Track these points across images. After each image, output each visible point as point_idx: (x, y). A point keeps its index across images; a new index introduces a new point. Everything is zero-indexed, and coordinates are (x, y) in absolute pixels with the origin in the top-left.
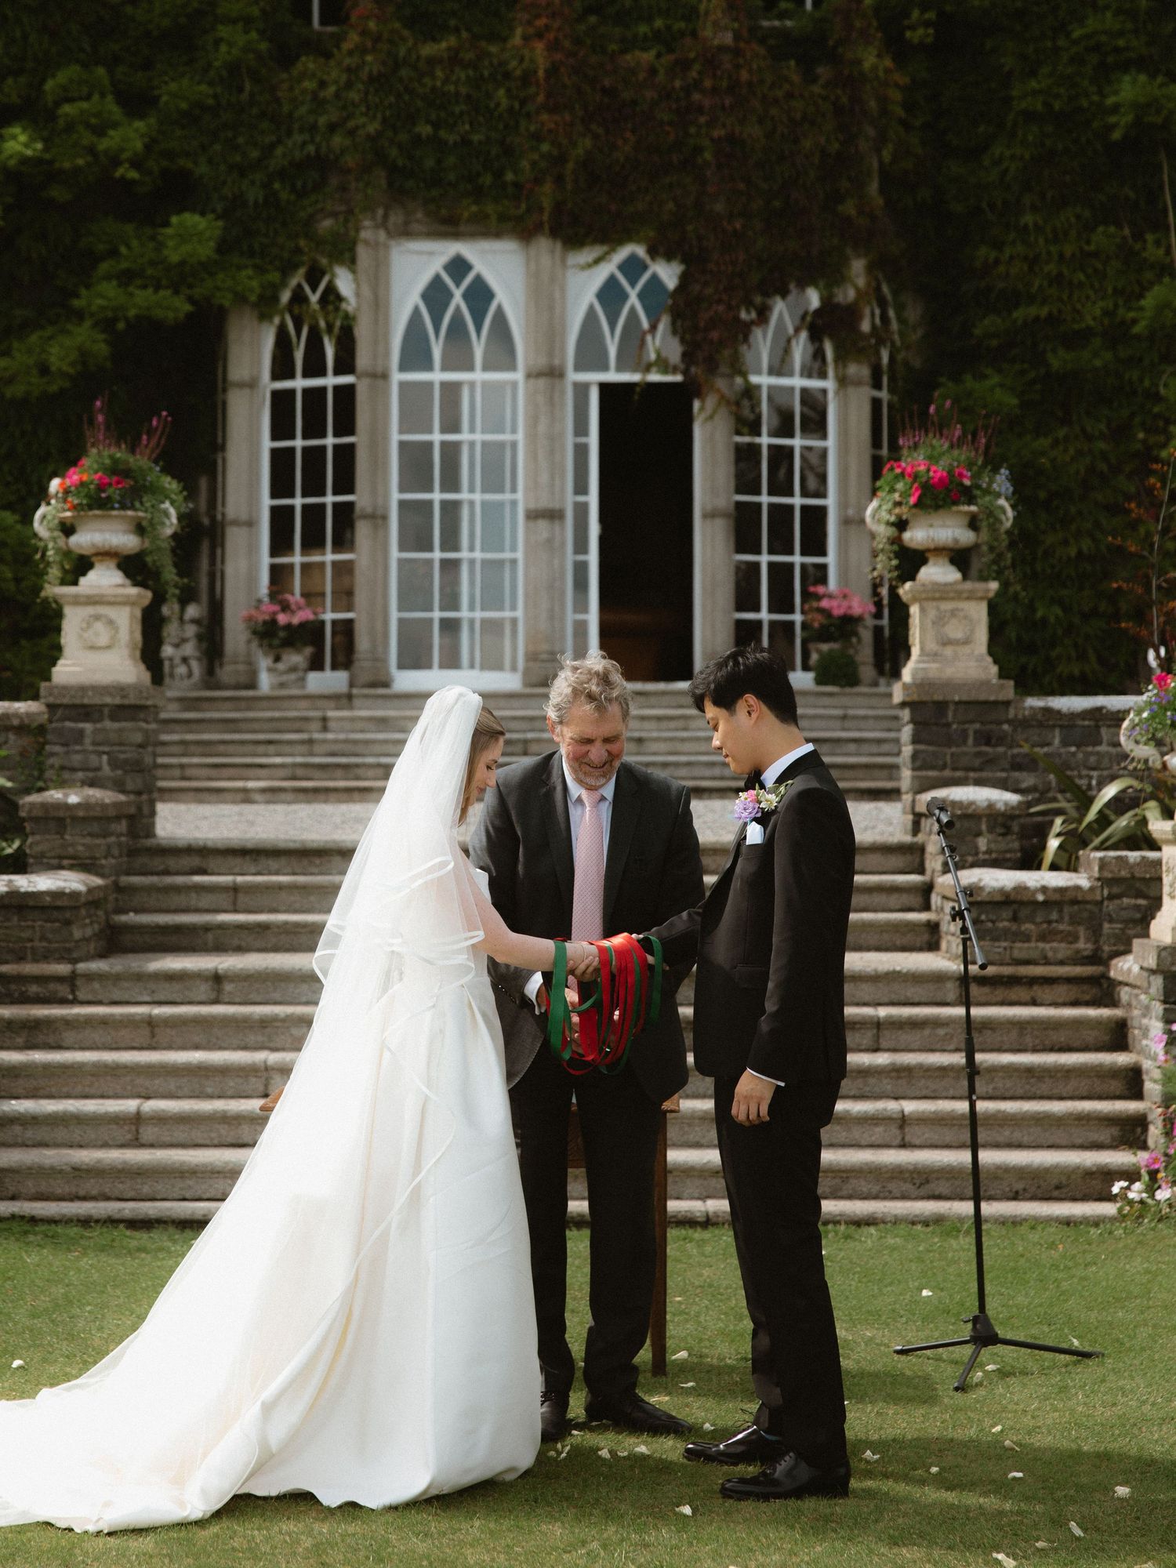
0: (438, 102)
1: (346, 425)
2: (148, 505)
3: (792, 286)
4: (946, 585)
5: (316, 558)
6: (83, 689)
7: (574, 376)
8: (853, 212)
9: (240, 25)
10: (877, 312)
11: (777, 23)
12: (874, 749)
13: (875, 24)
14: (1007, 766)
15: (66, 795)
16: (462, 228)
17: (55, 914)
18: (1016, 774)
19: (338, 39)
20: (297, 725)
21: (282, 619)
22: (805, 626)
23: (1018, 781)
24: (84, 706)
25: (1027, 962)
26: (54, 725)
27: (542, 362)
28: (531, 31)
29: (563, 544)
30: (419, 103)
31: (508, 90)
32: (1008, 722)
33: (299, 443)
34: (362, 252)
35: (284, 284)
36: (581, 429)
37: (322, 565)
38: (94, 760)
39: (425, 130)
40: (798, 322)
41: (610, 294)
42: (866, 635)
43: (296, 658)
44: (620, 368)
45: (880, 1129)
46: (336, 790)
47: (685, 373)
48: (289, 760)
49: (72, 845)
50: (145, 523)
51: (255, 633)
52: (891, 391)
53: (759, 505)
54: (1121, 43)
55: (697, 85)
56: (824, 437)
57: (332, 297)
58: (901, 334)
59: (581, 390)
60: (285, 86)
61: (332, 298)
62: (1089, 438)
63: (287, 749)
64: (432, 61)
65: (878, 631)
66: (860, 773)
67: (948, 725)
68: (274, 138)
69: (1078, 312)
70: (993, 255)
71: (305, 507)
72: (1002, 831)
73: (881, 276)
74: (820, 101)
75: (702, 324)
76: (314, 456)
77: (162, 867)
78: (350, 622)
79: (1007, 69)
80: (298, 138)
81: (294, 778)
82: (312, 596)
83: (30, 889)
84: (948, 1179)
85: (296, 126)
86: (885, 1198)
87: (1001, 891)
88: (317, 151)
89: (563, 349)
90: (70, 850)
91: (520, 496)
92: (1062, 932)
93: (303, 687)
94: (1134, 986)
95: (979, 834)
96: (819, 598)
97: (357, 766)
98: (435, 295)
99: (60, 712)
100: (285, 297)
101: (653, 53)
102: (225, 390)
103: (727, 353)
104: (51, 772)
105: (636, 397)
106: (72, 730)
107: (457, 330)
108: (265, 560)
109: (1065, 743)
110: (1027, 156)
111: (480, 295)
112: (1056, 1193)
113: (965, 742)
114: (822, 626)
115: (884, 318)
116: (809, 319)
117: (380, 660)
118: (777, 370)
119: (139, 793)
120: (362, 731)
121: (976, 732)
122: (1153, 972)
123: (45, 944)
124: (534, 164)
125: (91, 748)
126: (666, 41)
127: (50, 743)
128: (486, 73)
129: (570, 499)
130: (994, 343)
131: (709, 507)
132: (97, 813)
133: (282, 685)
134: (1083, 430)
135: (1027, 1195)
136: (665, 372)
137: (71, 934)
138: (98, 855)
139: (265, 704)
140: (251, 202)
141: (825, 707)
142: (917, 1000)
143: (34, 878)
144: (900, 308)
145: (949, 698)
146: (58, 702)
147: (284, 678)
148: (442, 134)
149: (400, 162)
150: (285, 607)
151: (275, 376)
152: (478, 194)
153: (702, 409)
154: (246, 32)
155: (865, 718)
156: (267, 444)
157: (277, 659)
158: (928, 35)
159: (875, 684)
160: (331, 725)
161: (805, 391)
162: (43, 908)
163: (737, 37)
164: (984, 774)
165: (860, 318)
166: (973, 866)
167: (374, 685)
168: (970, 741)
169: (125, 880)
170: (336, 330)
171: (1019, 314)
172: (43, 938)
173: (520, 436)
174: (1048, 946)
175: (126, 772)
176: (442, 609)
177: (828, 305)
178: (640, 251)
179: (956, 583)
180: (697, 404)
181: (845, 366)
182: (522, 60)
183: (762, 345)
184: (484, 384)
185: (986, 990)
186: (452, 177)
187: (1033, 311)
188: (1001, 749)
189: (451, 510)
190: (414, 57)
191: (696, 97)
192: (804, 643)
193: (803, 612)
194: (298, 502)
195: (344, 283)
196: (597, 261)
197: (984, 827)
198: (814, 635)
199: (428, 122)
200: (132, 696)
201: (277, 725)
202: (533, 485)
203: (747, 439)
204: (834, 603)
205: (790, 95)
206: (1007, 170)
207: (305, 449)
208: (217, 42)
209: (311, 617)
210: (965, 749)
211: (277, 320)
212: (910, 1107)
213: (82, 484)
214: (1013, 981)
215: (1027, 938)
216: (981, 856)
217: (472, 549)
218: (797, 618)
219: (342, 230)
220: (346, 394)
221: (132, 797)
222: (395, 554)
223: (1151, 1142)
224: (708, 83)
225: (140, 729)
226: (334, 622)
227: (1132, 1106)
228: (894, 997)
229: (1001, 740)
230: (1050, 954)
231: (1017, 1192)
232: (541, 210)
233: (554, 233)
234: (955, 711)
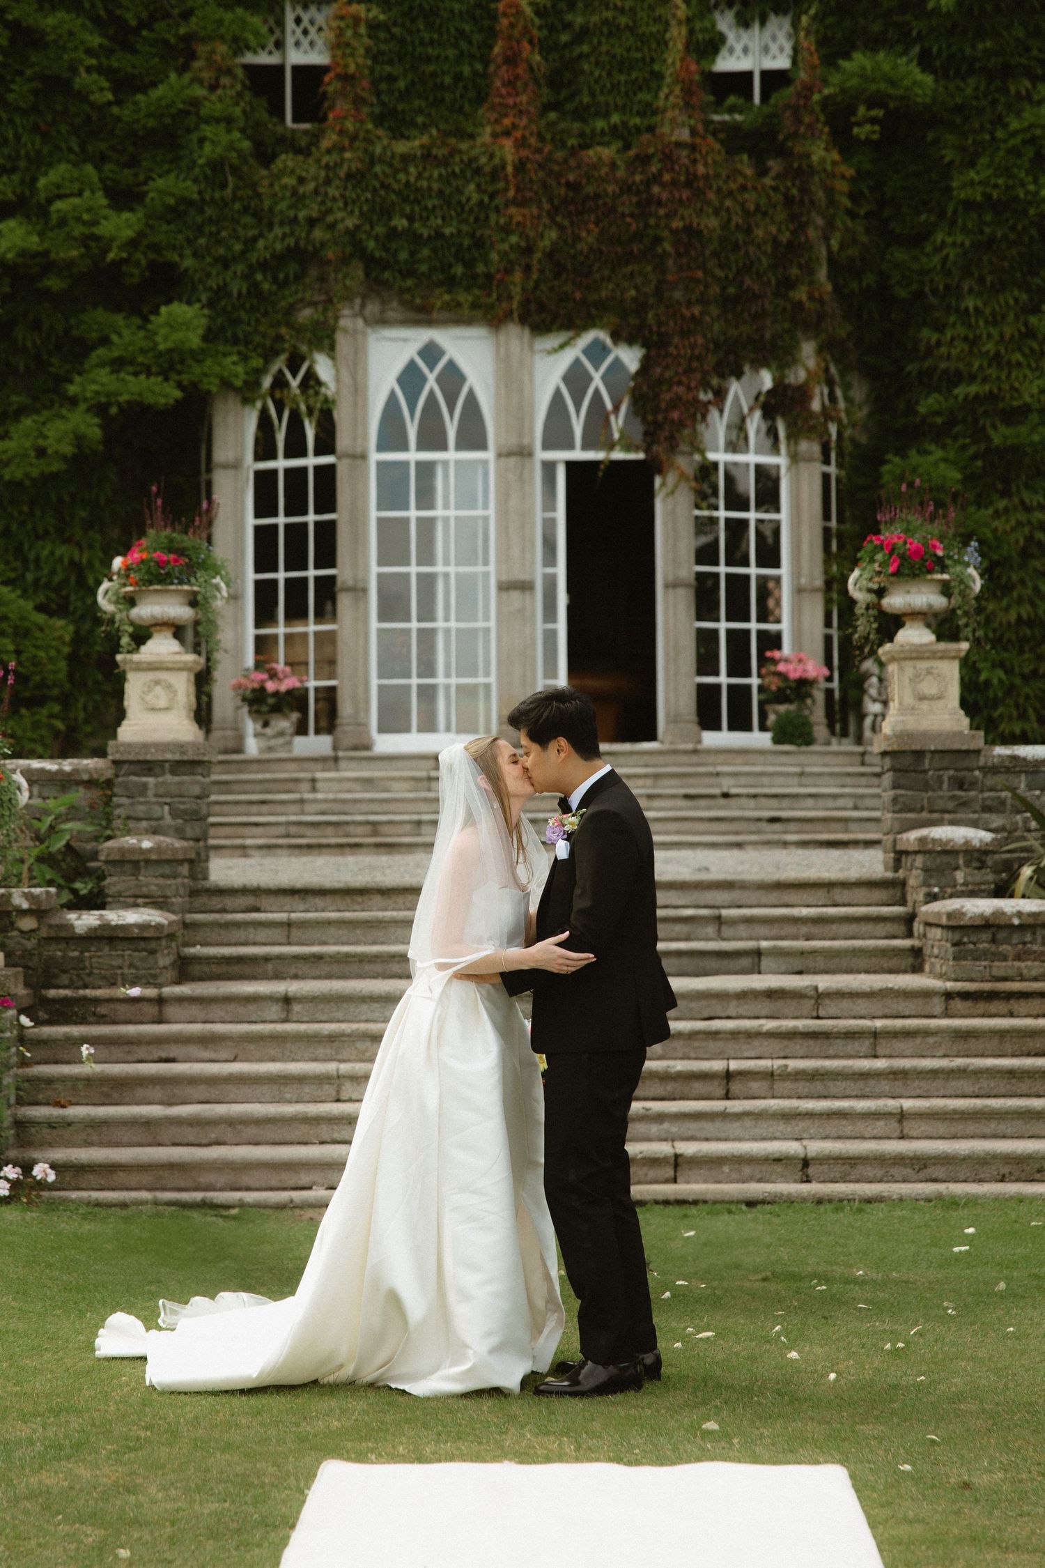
0: (412, 197)
1: (327, 501)
2: (201, 580)
3: (747, 368)
4: (921, 645)
5: (298, 629)
6: (146, 746)
7: (542, 455)
8: (804, 298)
9: (223, 125)
10: (826, 391)
11: (727, 117)
12: (830, 803)
13: (822, 118)
14: (978, 808)
15: (140, 841)
16: (436, 316)
17: (142, 944)
18: (986, 816)
19: (315, 137)
20: (289, 786)
21: (270, 686)
22: (761, 689)
23: (987, 822)
24: (147, 762)
25: (1005, 979)
26: (120, 779)
27: (513, 441)
28: (499, 129)
29: (533, 615)
30: (393, 197)
31: (478, 186)
32: (979, 768)
33: (281, 520)
34: (341, 339)
35: (266, 371)
36: (549, 505)
37: (305, 635)
38: (157, 811)
39: (400, 223)
40: (752, 401)
41: (576, 379)
42: (820, 696)
43: (283, 724)
44: (586, 446)
45: (881, 1123)
46: (328, 846)
47: (647, 451)
48: (283, 819)
49: (147, 885)
50: (199, 598)
51: (244, 699)
52: (840, 465)
53: (717, 576)
55: (656, 178)
56: (778, 510)
57: (311, 381)
58: (848, 412)
59: (549, 467)
60: (266, 182)
61: (312, 383)
62: (1028, 509)
63: (279, 808)
64: (406, 159)
65: (829, 692)
66: (818, 826)
67: (925, 772)
68: (255, 232)
69: (1016, 390)
70: (935, 338)
71: (288, 581)
72: (977, 864)
73: (829, 358)
74: (772, 193)
75: (663, 405)
76: (296, 533)
77: (219, 906)
78: (333, 689)
79: (947, 159)
80: (279, 231)
81: (288, 836)
82: (296, 664)
83: (120, 922)
84: (943, 1164)
85: (276, 220)
86: (888, 1182)
87: (982, 916)
88: (297, 243)
89: (532, 429)
90: (145, 890)
91: (492, 568)
92: (1035, 952)
93: (290, 751)
95: (957, 868)
96: (774, 662)
97: (347, 823)
98: (410, 378)
99: (125, 768)
100: (267, 382)
101: (614, 148)
102: (209, 470)
103: (686, 432)
104: (119, 821)
105: (600, 474)
106: (136, 784)
107: (432, 412)
108: (250, 631)
109: (1030, 787)
110: (967, 243)
111: (453, 378)
112: (1038, 1176)
113: (940, 787)
114: (779, 689)
115: (833, 397)
116: (762, 398)
117: (363, 725)
118: (732, 447)
119: (197, 840)
120: (349, 791)
121: (950, 778)
123: (133, 971)
124: (504, 255)
125: (154, 800)
126: (623, 136)
127: (116, 795)
128: (457, 169)
129: (539, 572)
130: (939, 420)
131: (671, 578)
132: (168, 856)
133: (270, 749)
134: (1022, 502)
135: (1013, 1178)
136: (628, 450)
137: (156, 962)
138: (169, 894)
139: (255, 767)
140: (235, 291)
141: (782, 765)
142: (907, 1013)
143: (122, 913)
144: (847, 387)
145: (926, 748)
146: (124, 758)
147: (272, 743)
148: (417, 226)
149: (377, 254)
150: (273, 675)
151: (258, 457)
152: (451, 283)
153: (663, 484)
154: (229, 131)
155: (820, 775)
156: (251, 521)
157: (266, 724)
158: (874, 132)
159: (828, 743)
160: (319, 785)
161: (759, 468)
162: (131, 939)
163: (693, 132)
164: (958, 816)
165: (810, 398)
166: (951, 896)
167: (356, 748)
168: (945, 786)
169: (190, 917)
170: (317, 414)
171: (960, 391)
172: (131, 966)
173: (492, 511)
174: (1022, 965)
175: (186, 821)
176: (419, 676)
177: (780, 388)
178: (603, 335)
179: (931, 644)
180: (658, 481)
181: (796, 443)
182: (492, 156)
183: (718, 426)
184: (457, 462)
185: (969, 1004)
186: (424, 268)
187: (973, 389)
188: (972, 793)
189: (427, 582)
190: (389, 153)
191: (656, 189)
192: (761, 704)
193: (759, 676)
194: (281, 575)
195: (324, 368)
196: (562, 347)
197: (961, 862)
198: (772, 697)
199: (403, 215)
200: (190, 752)
201: (268, 786)
202: (505, 557)
203: (706, 513)
204: (791, 667)
205: (743, 188)
206: (947, 257)
207: (287, 526)
208: (202, 141)
209: (298, 685)
210: (941, 793)
211: (259, 405)
212: (908, 1104)
213: (142, 561)
214: (992, 996)
215: (1005, 958)
216: (959, 888)
217: (447, 619)
218: (754, 681)
219: (322, 319)
220: (326, 474)
221: (191, 843)
222: (374, 624)
224: (667, 177)
225: (198, 782)
226: (317, 689)
228: (887, 1011)
229: (973, 785)
230: (1025, 971)
231: (1004, 1176)
232: (510, 297)
233: (523, 320)
234: (931, 760)
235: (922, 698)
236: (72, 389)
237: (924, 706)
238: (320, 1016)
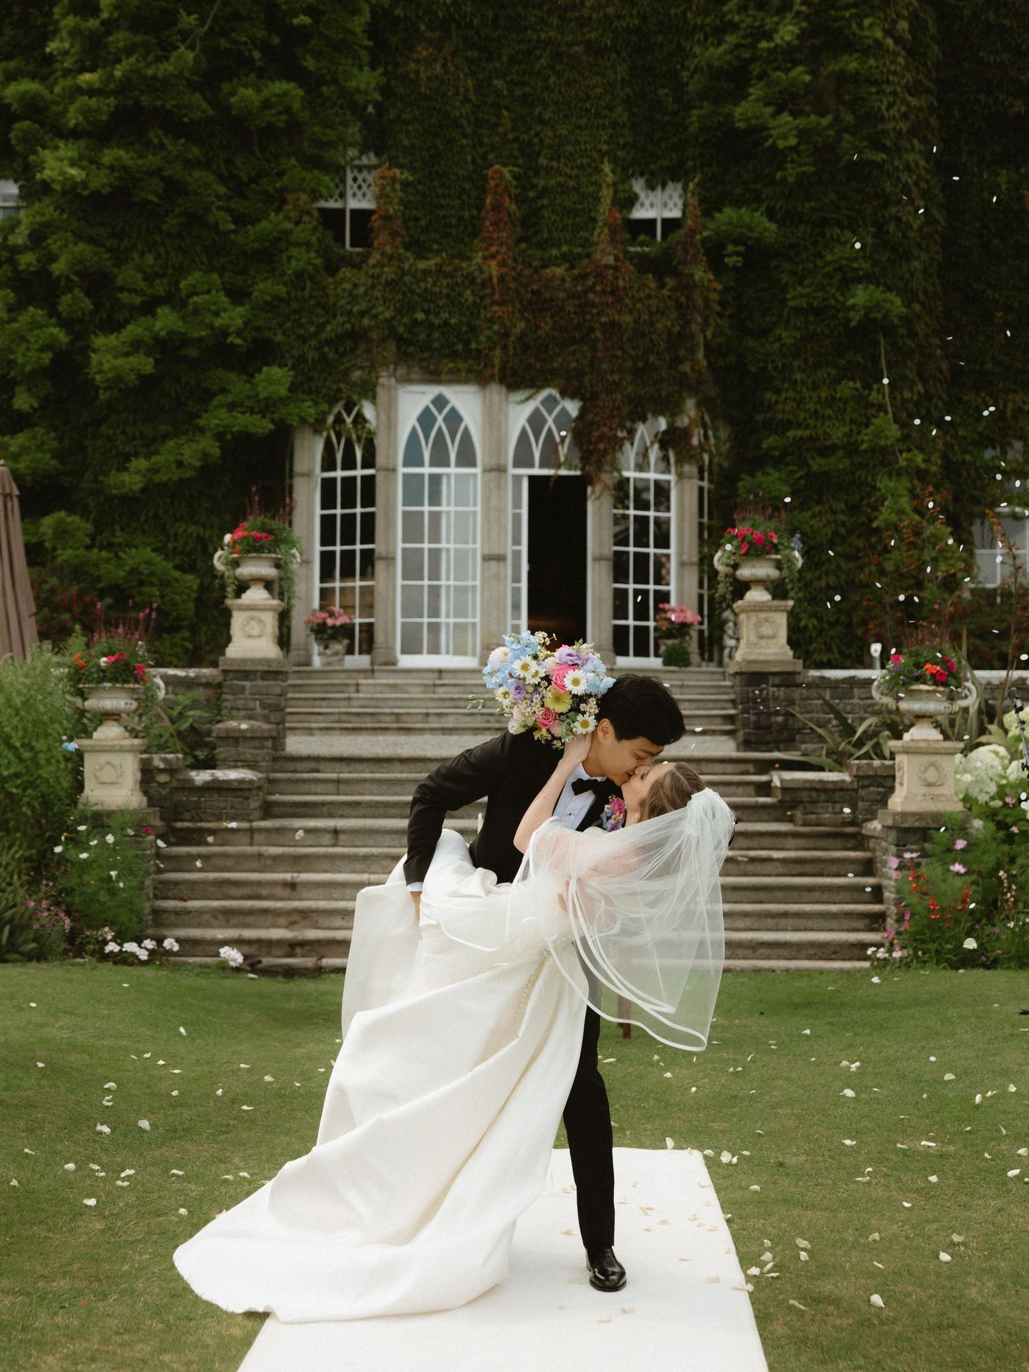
0: (429, 298)
1: (369, 500)
2: (283, 550)
3: (649, 416)
4: (762, 602)
5: (349, 584)
6: (245, 661)
7: (513, 471)
8: (688, 370)
9: (304, 248)
10: (702, 432)
11: (639, 249)
12: (701, 706)
13: (702, 251)
15: (239, 724)
16: (443, 377)
17: (240, 793)
19: (365, 258)
20: (341, 688)
21: (330, 622)
22: (656, 629)
24: (245, 671)
26: (227, 683)
27: (493, 462)
28: (487, 254)
29: (506, 577)
30: (417, 298)
31: (473, 291)
33: (339, 511)
34: (380, 392)
35: (330, 412)
36: (517, 505)
37: (353, 588)
38: (251, 704)
39: (420, 316)
40: (653, 438)
41: (536, 421)
42: (694, 634)
43: (339, 647)
44: (542, 466)
46: (366, 729)
47: (582, 469)
48: (336, 710)
49: (244, 754)
50: (282, 562)
51: (312, 630)
52: (710, 482)
53: (627, 553)
54: (855, 265)
55: (592, 289)
56: (668, 510)
57: (360, 419)
58: (716, 446)
59: (517, 479)
60: (332, 287)
62: (834, 512)
63: (334, 703)
64: (426, 272)
65: (701, 632)
68: (324, 319)
69: (827, 434)
70: (774, 398)
71: (342, 552)
73: (704, 410)
74: (667, 300)
75: (593, 440)
76: (348, 520)
77: (292, 769)
78: (372, 624)
79: (784, 280)
80: (340, 319)
81: (339, 722)
82: (347, 608)
83: (225, 778)
85: (339, 312)
88: (353, 327)
89: (506, 453)
90: (242, 757)
91: (478, 546)
93: (342, 665)
94: (877, 838)
96: (665, 611)
97: (379, 714)
98: (426, 419)
99: (230, 675)
100: (331, 419)
101: (564, 267)
102: (291, 477)
103: (609, 457)
104: (226, 710)
105: (552, 484)
106: (238, 686)
107: (440, 441)
108: (317, 585)
109: (833, 697)
110: (797, 336)
111: (454, 419)
114: (667, 629)
115: (706, 436)
116: (659, 436)
117: (391, 649)
118: (640, 467)
119: (278, 724)
120: (380, 693)
122: (890, 828)
123: (233, 811)
124: (489, 338)
125: (249, 697)
126: (570, 260)
127: (224, 693)
128: (459, 280)
129: (509, 549)
130: (777, 453)
131: (597, 555)
132: (259, 734)
133: (329, 664)
134: (831, 508)
135: (816, 957)
136: (570, 469)
137: (249, 805)
138: (258, 760)
139: (318, 675)
140: (310, 358)
143: (227, 772)
144: (716, 429)
146: (230, 668)
147: (330, 659)
148: (431, 318)
149: (405, 336)
150: (332, 614)
151: (324, 469)
152: (454, 356)
153: (593, 492)
154: (308, 252)
155: (695, 686)
156: (318, 512)
157: (326, 647)
158: (738, 262)
159: (700, 666)
160: (361, 688)
161: (656, 482)
162: (233, 790)
163: (616, 258)
165: (691, 437)
167: (386, 664)
169: (272, 775)
170: (363, 441)
171: (791, 434)
172: (232, 807)
173: (478, 508)
175: (270, 711)
176: (429, 616)
177: (671, 429)
178: (554, 392)
179: (768, 601)
180: (589, 490)
181: (681, 466)
182: (482, 272)
183: (630, 454)
184: (456, 475)
186: (437, 345)
187: (800, 433)
189: (435, 555)
190: (414, 269)
191: (591, 296)
192: (656, 639)
193: (655, 620)
194: (338, 548)
195: (368, 411)
196: (527, 399)
198: (662, 634)
199: (422, 311)
200: (274, 665)
201: (326, 688)
202: (487, 539)
203: (620, 511)
204: (675, 615)
205: (649, 296)
206: (783, 345)
207: (343, 516)
208: (289, 258)
209: (348, 621)
211: (325, 434)
213: (244, 537)
217: (448, 579)
218: (651, 624)
219: (368, 378)
220: (369, 482)
221: (274, 726)
222: (400, 582)
223: (888, 927)
224: (598, 288)
225: (279, 685)
226: (361, 625)
227: (876, 908)
231: (811, 956)
232: (493, 366)
233: (502, 381)
235: (762, 637)
236: (201, 422)
237: (763, 642)
238: (357, 843)
